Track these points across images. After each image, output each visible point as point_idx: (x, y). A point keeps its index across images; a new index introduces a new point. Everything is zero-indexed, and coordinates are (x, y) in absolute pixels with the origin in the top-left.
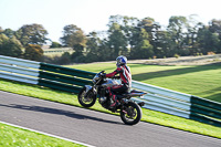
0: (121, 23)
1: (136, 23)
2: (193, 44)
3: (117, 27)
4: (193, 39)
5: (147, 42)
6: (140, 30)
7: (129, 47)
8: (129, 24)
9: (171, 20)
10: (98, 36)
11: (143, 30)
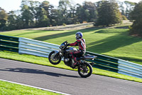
0: (29, 5)
1: (38, 5)
2: (74, 17)
3: (27, 8)
4: (74, 13)
5: (46, 17)
6: (41, 9)
7: (35, 20)
8: (34, 5)
9: (60, 3)
10: (15, 13)
11: (43, 9)
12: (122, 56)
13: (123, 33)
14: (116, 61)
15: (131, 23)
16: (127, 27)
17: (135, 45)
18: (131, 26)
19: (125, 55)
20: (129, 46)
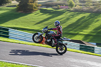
12: (12, 26)
13: (13, 10)
14: (7, 30)
15: (18, 3)
16: (15, 6)
17: (22, 18)
18: (18, 5)
19: (14, 26)
20: (17, 20)
